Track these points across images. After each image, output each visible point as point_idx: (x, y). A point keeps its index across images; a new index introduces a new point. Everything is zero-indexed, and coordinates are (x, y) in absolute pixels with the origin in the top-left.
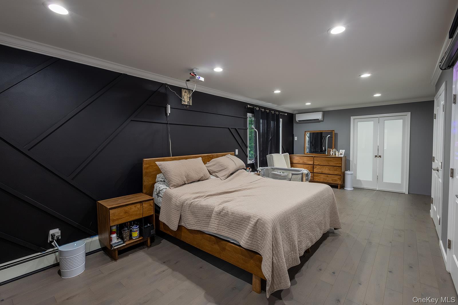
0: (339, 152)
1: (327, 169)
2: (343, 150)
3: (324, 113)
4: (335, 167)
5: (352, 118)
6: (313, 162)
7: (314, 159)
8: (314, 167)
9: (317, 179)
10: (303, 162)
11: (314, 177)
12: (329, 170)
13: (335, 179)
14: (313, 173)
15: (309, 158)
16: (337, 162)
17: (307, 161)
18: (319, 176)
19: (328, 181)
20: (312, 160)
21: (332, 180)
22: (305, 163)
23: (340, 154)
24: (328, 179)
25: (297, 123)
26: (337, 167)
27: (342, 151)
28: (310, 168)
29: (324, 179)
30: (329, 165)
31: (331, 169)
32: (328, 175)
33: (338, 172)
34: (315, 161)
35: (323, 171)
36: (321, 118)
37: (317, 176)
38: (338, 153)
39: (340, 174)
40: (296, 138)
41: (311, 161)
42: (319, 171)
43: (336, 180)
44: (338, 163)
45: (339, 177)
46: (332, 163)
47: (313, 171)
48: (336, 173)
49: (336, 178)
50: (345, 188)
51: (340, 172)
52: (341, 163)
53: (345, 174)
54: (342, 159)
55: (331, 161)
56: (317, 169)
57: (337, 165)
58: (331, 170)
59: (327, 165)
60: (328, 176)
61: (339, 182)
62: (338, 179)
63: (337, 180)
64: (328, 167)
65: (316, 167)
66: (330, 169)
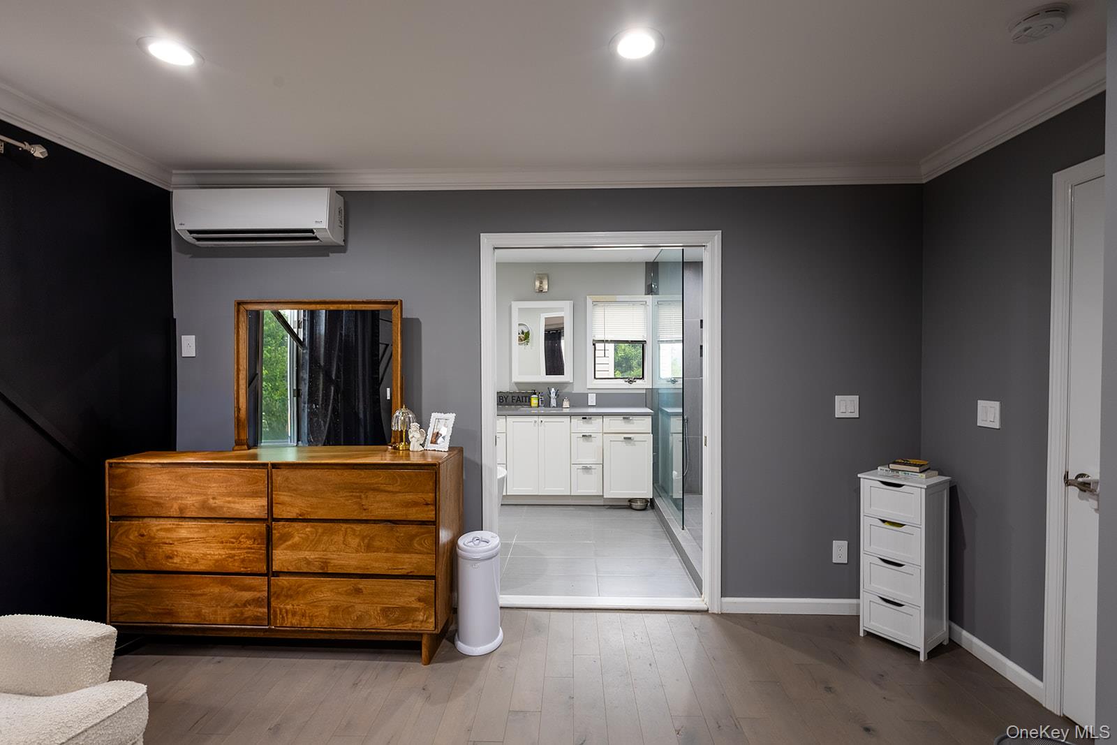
0: (424, 426)
1: (354, 542)
2: (447, 415)
3: (346, 203)
4: (402, 530)
5: (487, 240)
6: (264, 502)
7: (270, 478)
8: (276, 534)
9: (294, 614)
10: (204, 505)
11: (273, 604)
12: (369, 548)
13: (400, 602)
14: (270, 573)
15: (237, 479)
16: (410, 497)
17: (230, 495)
18: (306, 592)
19: (360, 618)
20: (262, 487)
21: (386, 611)
22: (212, 509)
23: (429, 437)
24: (360, 607)
25: (186, 247)
26: (413, 529)
27: (443, 424)
28: (249, 542)
29: (335, 609)
30: (364, 516)
31: (377, 544)
32: (363, 584)
33: (415, 558)
34: (282, 497)
35: (329, 555)
36: (325, 225)
37: (291, 594)
38: (417, 435)
39: (430, 569)
40: (188, 346)
41: (254, 495)
42: (308, 563)
43: (407, 612)
44: (415, 504)
45: (423, 588)
46: (381, 506)
47: (269, 559)
48: (408, 562)
49: (411, 594)
50: (462, 647)
51: (430, 559)
52: (436, 504)
53: (461, 561)
54: (437, 474)
55: (374, 490)
56: (294, 547)
57: (414, 514)
58: (379, 549)
59: (355, 516)
60: (358, 591)
61: (425, 622)
62: (420, 600)
63: (416, 609)
64: (358, 528)
65: (285, 537)
66: (372, 539)
